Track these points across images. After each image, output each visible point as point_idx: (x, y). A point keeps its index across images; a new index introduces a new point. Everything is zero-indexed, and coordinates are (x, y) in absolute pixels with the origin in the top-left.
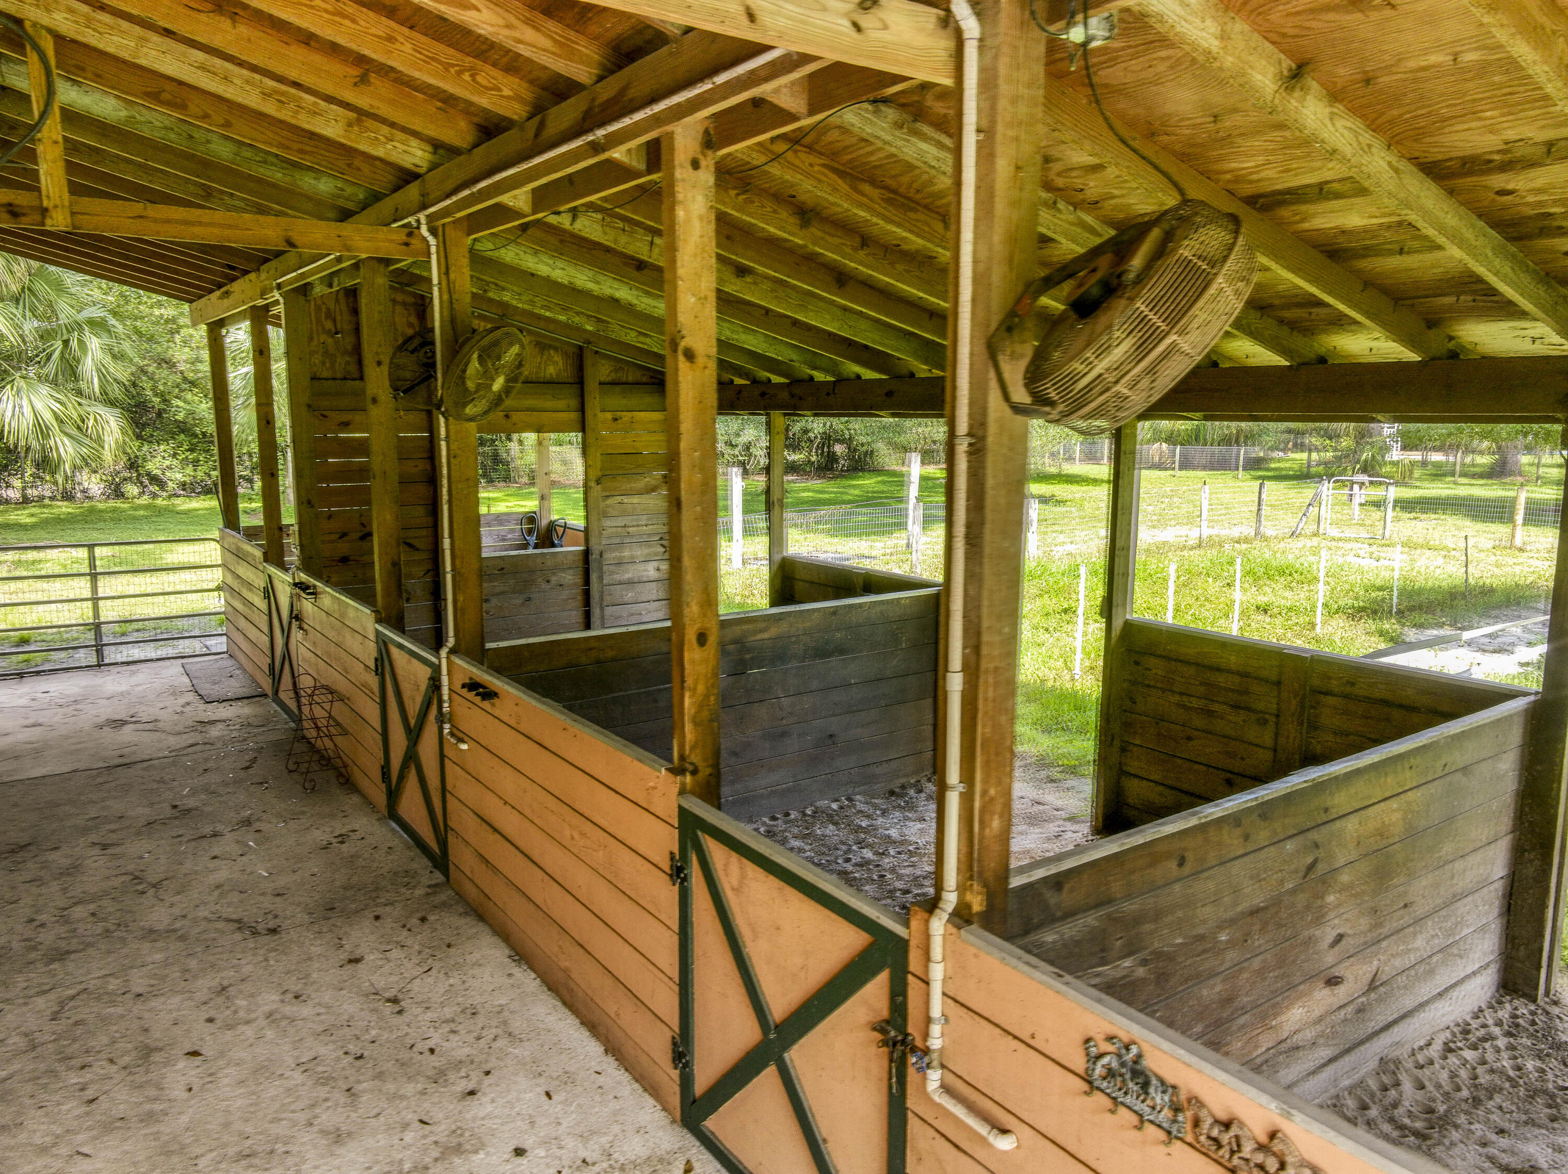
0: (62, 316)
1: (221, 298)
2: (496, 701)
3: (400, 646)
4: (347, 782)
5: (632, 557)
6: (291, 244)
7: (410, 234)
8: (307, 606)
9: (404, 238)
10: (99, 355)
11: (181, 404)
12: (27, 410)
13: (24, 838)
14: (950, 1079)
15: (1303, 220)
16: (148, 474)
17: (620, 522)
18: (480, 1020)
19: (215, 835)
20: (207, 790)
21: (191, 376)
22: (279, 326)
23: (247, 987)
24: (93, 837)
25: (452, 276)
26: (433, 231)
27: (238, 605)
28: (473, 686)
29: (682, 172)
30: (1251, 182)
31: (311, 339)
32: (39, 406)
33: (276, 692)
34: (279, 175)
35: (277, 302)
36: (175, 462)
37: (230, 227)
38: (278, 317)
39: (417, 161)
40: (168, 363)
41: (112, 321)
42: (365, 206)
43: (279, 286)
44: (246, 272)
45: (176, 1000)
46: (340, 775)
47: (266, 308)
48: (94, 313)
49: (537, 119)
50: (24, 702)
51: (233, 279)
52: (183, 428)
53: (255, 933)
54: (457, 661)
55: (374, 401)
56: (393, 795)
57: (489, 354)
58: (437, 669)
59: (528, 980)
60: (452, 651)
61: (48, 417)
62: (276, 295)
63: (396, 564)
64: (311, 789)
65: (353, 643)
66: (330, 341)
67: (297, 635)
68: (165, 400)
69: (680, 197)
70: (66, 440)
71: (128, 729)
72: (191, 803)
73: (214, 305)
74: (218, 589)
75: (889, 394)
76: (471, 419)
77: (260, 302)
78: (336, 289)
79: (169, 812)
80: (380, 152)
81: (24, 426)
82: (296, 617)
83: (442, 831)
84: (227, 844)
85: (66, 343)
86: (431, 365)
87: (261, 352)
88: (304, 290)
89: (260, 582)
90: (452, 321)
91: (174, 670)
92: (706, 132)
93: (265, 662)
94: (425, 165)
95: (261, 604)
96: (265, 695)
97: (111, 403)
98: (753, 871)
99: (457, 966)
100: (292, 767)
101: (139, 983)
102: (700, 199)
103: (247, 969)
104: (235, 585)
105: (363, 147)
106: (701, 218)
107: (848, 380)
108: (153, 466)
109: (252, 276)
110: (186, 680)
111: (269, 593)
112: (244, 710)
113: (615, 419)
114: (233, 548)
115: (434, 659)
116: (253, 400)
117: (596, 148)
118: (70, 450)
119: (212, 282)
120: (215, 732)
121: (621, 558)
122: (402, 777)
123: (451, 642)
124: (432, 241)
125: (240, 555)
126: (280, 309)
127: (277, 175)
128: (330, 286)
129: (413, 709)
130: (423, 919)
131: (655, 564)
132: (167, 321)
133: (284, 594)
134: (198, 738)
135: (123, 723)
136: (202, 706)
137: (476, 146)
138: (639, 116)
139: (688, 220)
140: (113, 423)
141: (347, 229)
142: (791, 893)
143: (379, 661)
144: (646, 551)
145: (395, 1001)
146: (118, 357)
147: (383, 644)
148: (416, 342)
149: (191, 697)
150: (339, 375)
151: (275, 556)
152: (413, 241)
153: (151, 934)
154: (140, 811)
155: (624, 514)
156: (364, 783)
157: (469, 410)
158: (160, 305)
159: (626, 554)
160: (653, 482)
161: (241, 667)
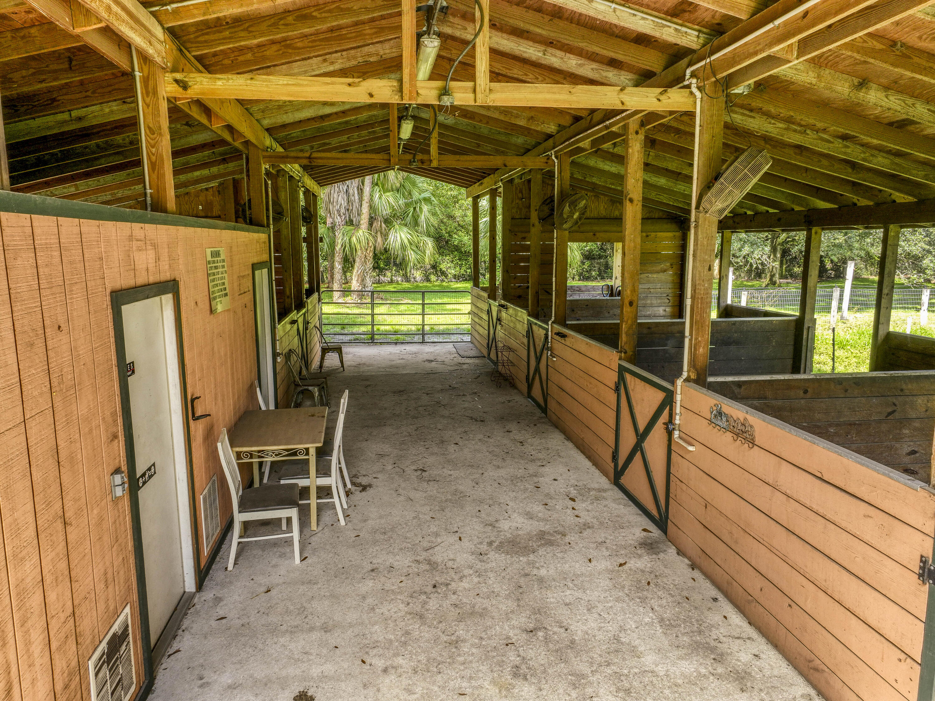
0: (414, 197)
1: (479, 186)
2: (566, 339)
3: (536, 324)
4: (513, 386)
5: (652, 304)
6: (505, 166)
7: (548, 159)
8: (504, 314)
9: (545, 160)
10: (427, 214)
11: (456, 237)
12: (399, 238)
13: (402, 389)
14: (682, 434)
15: (922, 131)
16: (441, 270)
17: (647, 286)
18: (550, 451)
19: (464, 395)
20: (462, 383)
21: (461, 223)
22: (500, 197)
23: (473, 432)
24: (423, 391)
25: (562, 174)
26: (556, 157)
27: (476, 320)
28: (558, 334)
29: (632, 136)
30: (884, 118)
31: (513, 202)
32: (403, 236)
33: (489, 355)
34: (504, 138)
35: (500, 187)
36: (452, 265)
37: (485, 161)
38: (500, 193)
39: (552, 130)
40: (451, 217)
41: (433, 199)
42: (535, 147)
43: (502, 180)
44: (489, 175)
45: (451, 432)
46: (510, 383)
47: (496, 189)
48: (426, 195)
49: (590, 117)
50: (398, 352)
51: (485, 177)
52: (457, 248)
53: (476, 420)
54: (555, 326)
55: (533, 225)
56: (530, 387)
57: (573, 204)
58: (547, 330)
59: (570, 445)
60: (553, 322)
61: (406, 241)
62: (500, 184)
63: (537, 293)
64: (499, 386)
65: (519, 327)
66: (520, 202)
67: (499, 327)
68: (450, 235)
69: (630, 145)
70: (412, 252)
71: (433, 363)
72: (456, 386)
73: (476, 189)
74: (469, 313)
75: (779, 220)
76: (566, 230)
77: (494, 187)
78: (523, 180)
79: (448, 387)
80: (539, 129)
81: (397, 246)
82: (499, 319)
83: (545, 396)
84: (469, 398)
85: (415, 208)
86: (553, 210)
87: (493, 208)
88: (511, 181)
89: (485, 307)
90: (561, 192)
91: (450, 346)
92: (642, 121)
93: (485, 343)
94: (555, 132)
95: (485, 317)
96: (485, 357)
97: (429, 236)
98: (638, 381)
99: (545, 438)
100: (493, 379)
101: (439, 426)
102: (638, 145)
103: (473, 429)
104: (476, 311)
105: (532, 128)
106: (638, 152)
107: (761, 213)
108: (443, 266)
109: (492, 176)
110: (454, 350)
111: (489, 312)
112: (476, 361)
113: (647, 236)
114: (476, 295)
115: (546, 327)
116: (488, 234)
117: (607, 127)
118: (413, 256)
119: (476, 179)
120: (465, 367)
121: (646, 304)
122: (533, 379)
123: (553, 319)
124: (556, 161)
125: (478, 297)
126: (501, 190)
127: (503, 138)
128: (521, 179)
129: (539, 349)
130: (535, 425)
131: (664, 308)
132: (453, 197)
133: (495, 310)
134: (459, 368)
135: (432, 361)
136: (460, 358)
137: (571, 125)
138: (618, 117)
139: (633, 153)
140: (430, 245)
141: (525, 158)
142: (648, 386)
143: (528, 332)
144: (659, 301)
145: (521, 442)
146: (434, 214)
147: (530, 324)
148: (548, 201)
149: (456, 355)
150: (523, 217)
151: (492, 296)
152: (549, 161)
153: (443, 416)
154: (438, 386)
155: (649, 282)
156: (519, 385)
157: (565, 226)
158: (451, 189)
159: (649, 302)
160: (665, 267)
161: (476, 347)
